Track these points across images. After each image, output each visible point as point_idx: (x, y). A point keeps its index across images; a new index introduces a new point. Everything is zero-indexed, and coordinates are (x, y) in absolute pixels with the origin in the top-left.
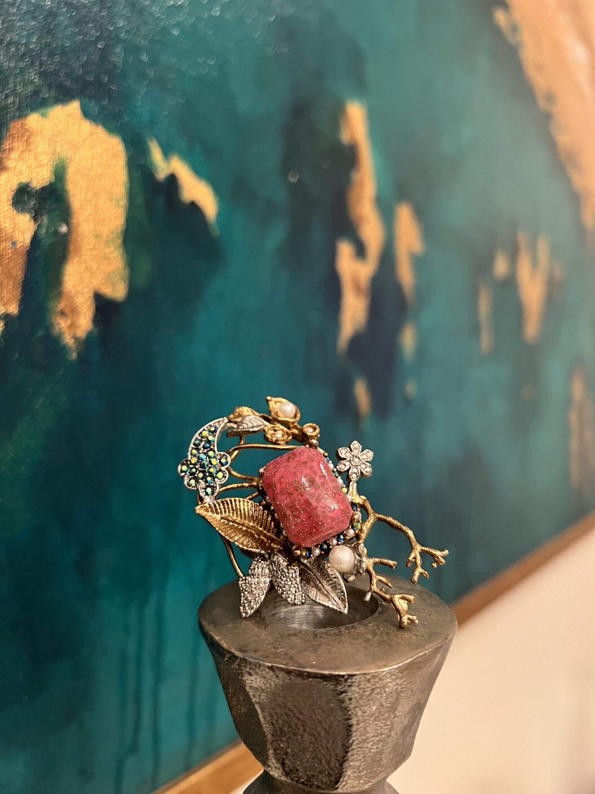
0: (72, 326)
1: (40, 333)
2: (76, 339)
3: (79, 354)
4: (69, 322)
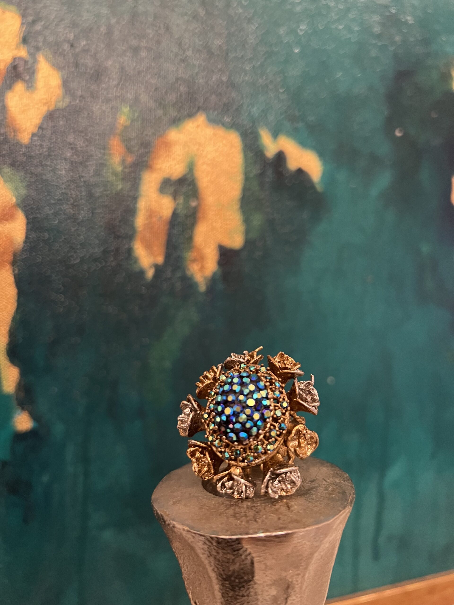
0: (202, 268)
1: (178, 274)
2: (205, 278)
3: (207, 288)
4: (200, 266)
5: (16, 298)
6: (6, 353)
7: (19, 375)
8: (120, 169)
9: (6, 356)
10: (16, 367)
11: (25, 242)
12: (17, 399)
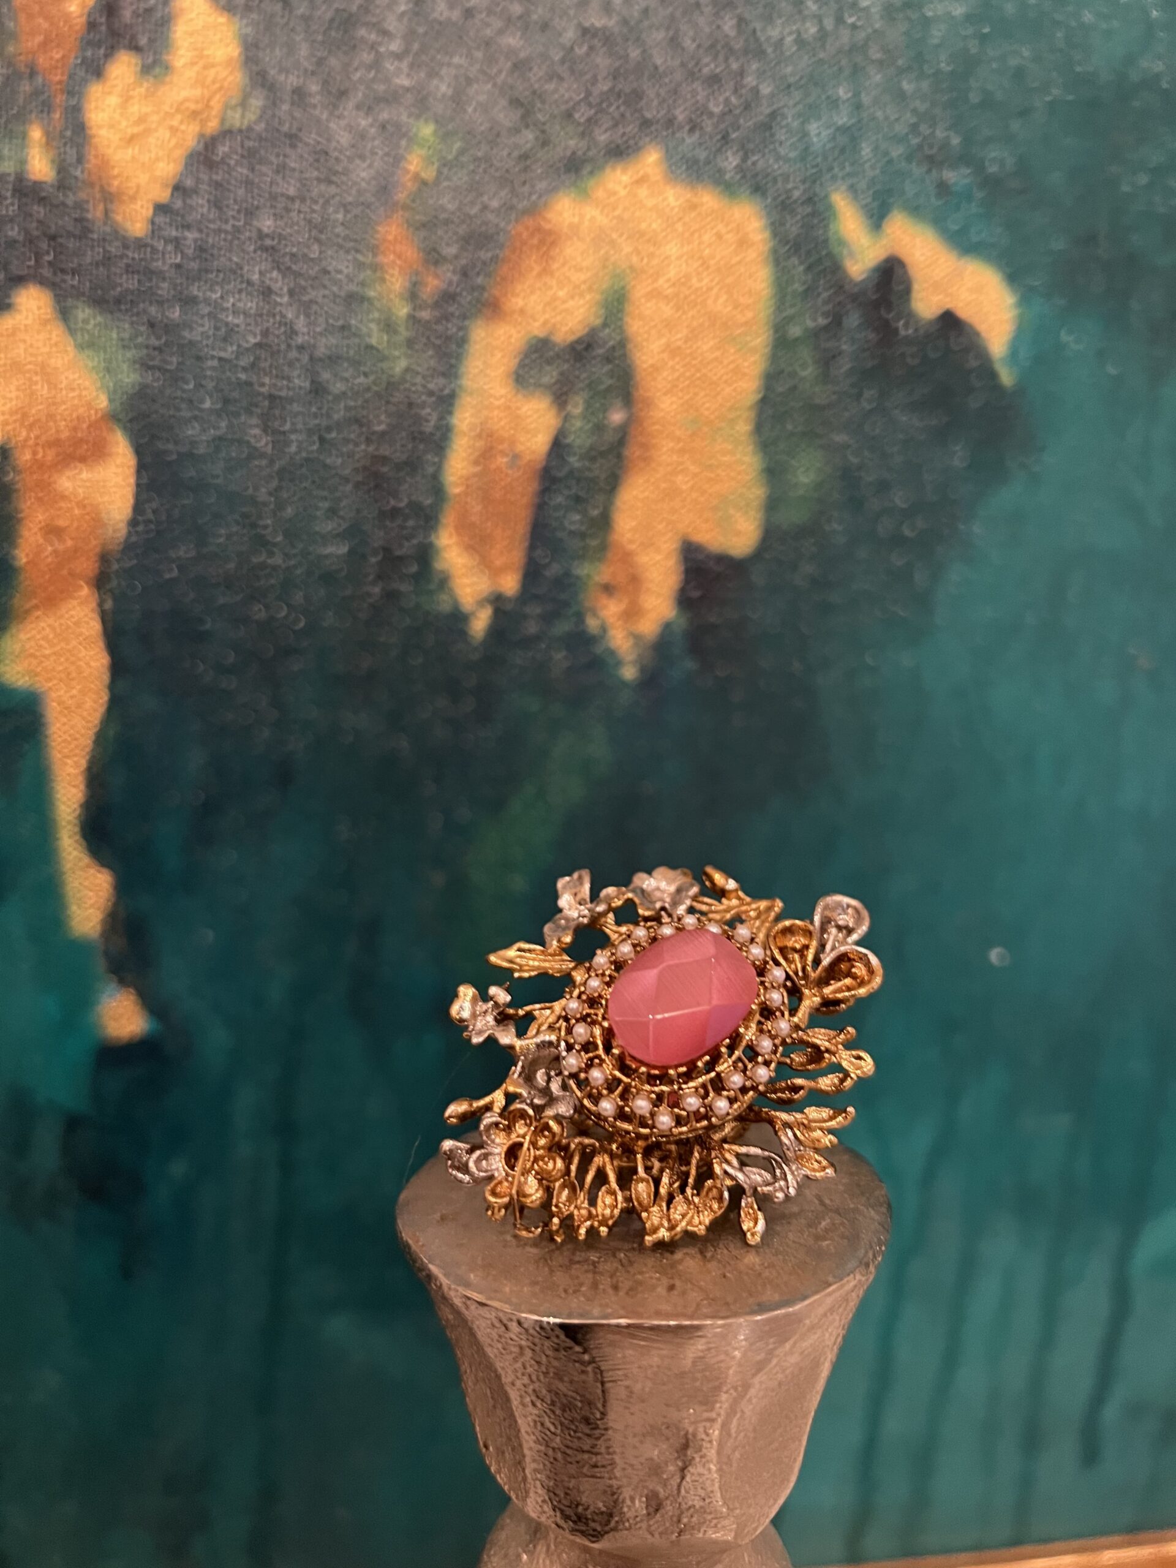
2: (638, 640)
4: (625, 604)
5: (106, 678)
6: (77, 829)
7: (111, 890)
8: (402, 311)
9: (78, 837)
10: (105, 870)
11: (133, 523)
12: (106, 953)
